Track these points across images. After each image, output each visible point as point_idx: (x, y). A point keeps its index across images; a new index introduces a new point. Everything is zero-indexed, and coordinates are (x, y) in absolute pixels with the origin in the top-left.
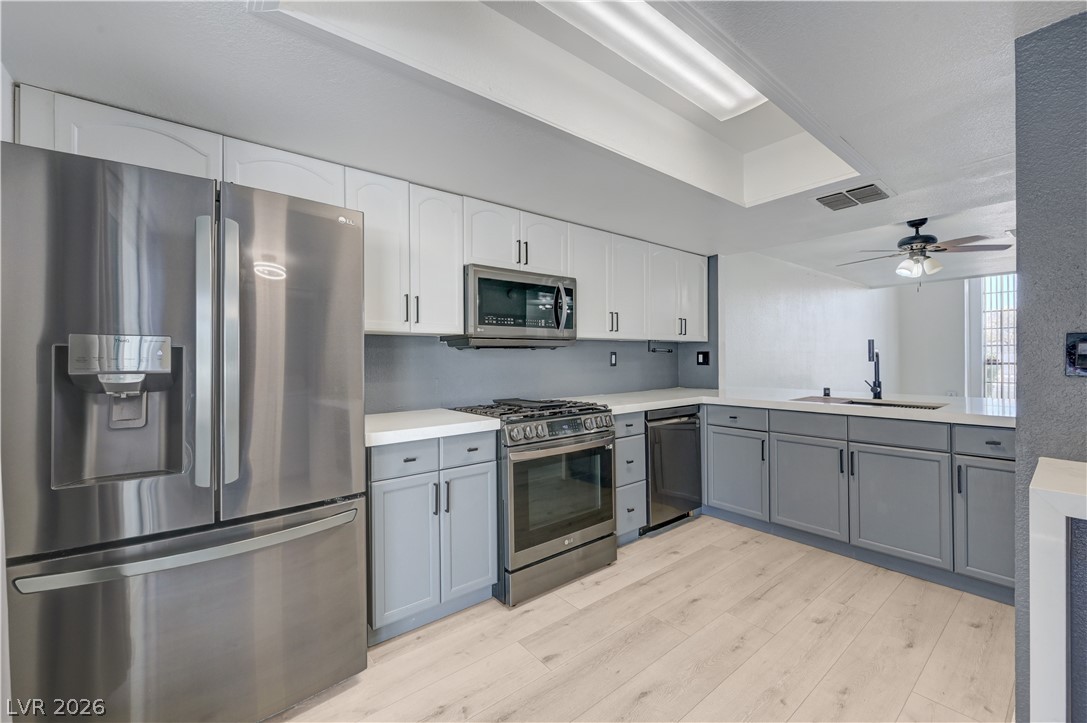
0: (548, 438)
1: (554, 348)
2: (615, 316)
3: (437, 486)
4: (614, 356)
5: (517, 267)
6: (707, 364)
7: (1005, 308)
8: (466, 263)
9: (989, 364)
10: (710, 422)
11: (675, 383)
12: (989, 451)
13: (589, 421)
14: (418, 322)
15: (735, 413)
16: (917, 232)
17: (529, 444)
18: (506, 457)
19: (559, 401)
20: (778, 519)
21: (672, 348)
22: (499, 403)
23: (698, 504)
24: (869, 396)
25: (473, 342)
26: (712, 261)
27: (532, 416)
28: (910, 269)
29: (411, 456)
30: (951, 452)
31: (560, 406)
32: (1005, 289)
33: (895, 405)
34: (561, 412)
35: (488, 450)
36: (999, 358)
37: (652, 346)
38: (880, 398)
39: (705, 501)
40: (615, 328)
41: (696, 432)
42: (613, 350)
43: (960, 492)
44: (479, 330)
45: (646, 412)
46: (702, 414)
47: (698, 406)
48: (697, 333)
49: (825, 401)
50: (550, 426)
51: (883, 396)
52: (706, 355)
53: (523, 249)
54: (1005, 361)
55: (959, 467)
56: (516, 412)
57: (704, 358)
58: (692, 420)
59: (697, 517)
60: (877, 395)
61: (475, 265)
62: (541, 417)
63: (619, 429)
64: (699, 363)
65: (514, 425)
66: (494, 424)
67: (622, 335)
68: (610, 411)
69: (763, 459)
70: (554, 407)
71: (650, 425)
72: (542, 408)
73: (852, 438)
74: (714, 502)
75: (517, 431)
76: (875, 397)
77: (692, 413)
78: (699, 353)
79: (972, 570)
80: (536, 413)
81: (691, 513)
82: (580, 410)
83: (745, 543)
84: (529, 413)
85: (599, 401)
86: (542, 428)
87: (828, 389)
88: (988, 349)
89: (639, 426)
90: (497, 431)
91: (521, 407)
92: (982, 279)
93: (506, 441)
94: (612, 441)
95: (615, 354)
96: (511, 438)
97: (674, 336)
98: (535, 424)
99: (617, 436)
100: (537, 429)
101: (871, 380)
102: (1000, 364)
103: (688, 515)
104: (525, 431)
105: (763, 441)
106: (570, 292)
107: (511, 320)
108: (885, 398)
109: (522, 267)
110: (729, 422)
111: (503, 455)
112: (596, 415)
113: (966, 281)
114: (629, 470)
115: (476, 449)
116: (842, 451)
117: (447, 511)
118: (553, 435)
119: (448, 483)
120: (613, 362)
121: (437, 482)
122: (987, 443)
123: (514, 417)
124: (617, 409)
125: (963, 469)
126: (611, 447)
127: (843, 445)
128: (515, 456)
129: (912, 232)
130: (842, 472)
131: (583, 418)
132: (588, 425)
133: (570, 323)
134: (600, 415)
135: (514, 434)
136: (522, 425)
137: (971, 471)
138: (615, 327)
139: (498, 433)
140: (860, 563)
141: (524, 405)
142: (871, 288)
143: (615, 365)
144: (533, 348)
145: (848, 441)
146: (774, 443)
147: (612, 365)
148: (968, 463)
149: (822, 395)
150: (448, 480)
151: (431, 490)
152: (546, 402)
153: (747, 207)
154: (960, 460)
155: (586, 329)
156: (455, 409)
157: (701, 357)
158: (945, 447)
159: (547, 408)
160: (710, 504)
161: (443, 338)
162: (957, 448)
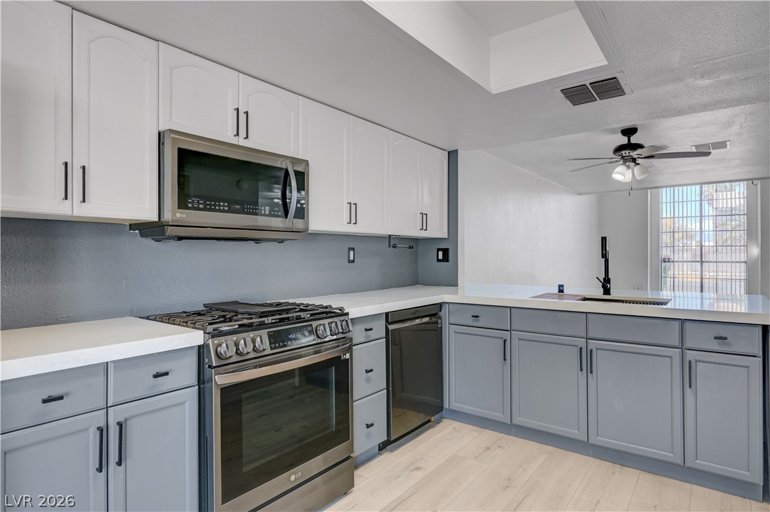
0: (269, 351)
1: (281, 241)
2: (353, 207)
3: (102, 432)
4: (352, 252)
5: (234, 141)
6: (447, 261)
7: (676, 215)
8: (162, 128)
9: (665, 262)
10: (451, 321)
11: (415, 280)
12: (715, 346)
13: (322, 327)
14: (84, 201)
15: (476, 312)
16: (629, 140)
17: (243, 362)
18: (210, 380)
19: (288, 304)
20: (519, 420)
21: (413, 244)
22: (210, 308)
23: (439, 408)
24: (599, 293)
25: (170, 231)
26: (452, 156)
27: (250, 325)
28: (622, 174)
29: (55, 393)
30: (682, 347)
31: (287, 311)
32: (676, 200)
33: (623, 301)
34: (288, 318)
35: (186, 372)
36: (672, 257)
37: (392, 241)
38: (609, 294)
39: (446, 405)
40: (353, 221)
41: (438, 332)
42: (352, 245)
43: (690, 387)
44: (178, 215)
45: (387, 314)
46: (444, 313)
47: (440, 305)
48: (437, 229)
49: (561, 298)
50: (270, 336)
51: (611, 292)
52: (446, 251)
53: (242, 119)
54: (676, 260)
55: (690, 362)
56: (231, 320)
57: (444, 255)
58: (434, 319)
59: (438, 422)
60: (607, 291)
61: (172, 131)
62: (262, 326)
63: (357, 334)
64: (439, 260)
65: (222, 339)
66: (195, 337)
67: (361, 228)
68: (347, 314)
69: (505, 359)
70: (280, 312)
71: (391, 327)
72: (263, 315)
73: (590, 335)
74: (455, 405)
75: (226, 346)
76: (604, 294)
77: (434, 312)
78: (439, 250)
79: (701, 464)
80: (256, 320)
81: (433, 419)
82: (311, 315)
83: (488, 449)
84: (245, 321)
85: (335, 302)
86: (261, 339)
87: (562, 286)
88: (664, 249)
89: (379, 329)
90: (199, 347)
91: (237, 313)
92: (660, 190)
93: (210, 360)
94: (350, 350)
95: (353, 249)
96: (218, 355)
97: (416, 232)
98: (252, 334)
99: (354, 342)
100: (254, 341)
101: (602, 276)
102: (673, 262)
103: (429, 421)
104: (237, 345)
105: (505, 341)
106: (301, 177)
107: (226, 207)
108: (615, 294)
109: (241, 141)
110: (470, 321)
111: (206, 378)
112: (330, 320)
113: (649, 191)
114: (368, 380)
115: (167, 374)
116: (581, 349)
117: (119, 463)
118: (276, 348)
119: (120, 425)
120: (352, 258)
121: (102, 424)
122: (716, 338)
123: (225, 327)
124: (354, 312)
125: (693, 364)
126: (348, 356)
127: (582, 342)
128: (222, 380)
129: (624, 140)
130: (581, 370)
131: (315, 324)
132: (320, 332)
133: (301, 213)
134: (335, 319)
135: (222, 349)
136: (234, 338)
137: (699, 365)
138: (353, 219)
139: (201, 350)
140: (597, 461)
141: (240, 310)
142: (580, 194)
143: (353, 261)
144: (257, 241)
145: (587, 339)
146: (515, 342)
147: (350, 262)
148: (698, 358)
149: (556, 291)
150: (121, 419)
151: (93, 436)
152: (271, 305)
153: (494, 93)
154: (690, 355)
155: (319, 220)
156: (148, 318)
157: (441, 253)
158: (677, 343)
159: (272, 313)
160: (451, 408)
161: (134, 226)
162: (688, 344)
